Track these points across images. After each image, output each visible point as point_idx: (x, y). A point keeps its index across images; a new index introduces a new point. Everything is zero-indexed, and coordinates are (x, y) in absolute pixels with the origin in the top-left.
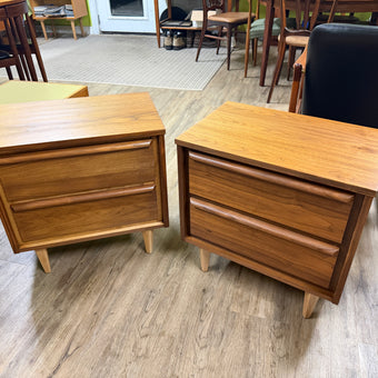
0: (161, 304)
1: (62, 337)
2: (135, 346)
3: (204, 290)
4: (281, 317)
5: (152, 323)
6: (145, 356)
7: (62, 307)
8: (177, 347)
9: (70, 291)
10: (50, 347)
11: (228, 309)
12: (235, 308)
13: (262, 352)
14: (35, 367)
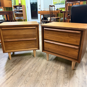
0: (36, 66)
1: (12, 72)
2: (29, 74)
3: (47, 64)
4: (66, 70)
5: (34, 70)
6: (31, 76)
7: (13, 66)
8: (40, 74)
9: (15, 63)
10: (8, 73)
11: (53, 68)
12: (55, 68)
13: (61, 76)
14: (4, 77)
